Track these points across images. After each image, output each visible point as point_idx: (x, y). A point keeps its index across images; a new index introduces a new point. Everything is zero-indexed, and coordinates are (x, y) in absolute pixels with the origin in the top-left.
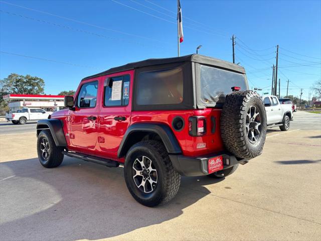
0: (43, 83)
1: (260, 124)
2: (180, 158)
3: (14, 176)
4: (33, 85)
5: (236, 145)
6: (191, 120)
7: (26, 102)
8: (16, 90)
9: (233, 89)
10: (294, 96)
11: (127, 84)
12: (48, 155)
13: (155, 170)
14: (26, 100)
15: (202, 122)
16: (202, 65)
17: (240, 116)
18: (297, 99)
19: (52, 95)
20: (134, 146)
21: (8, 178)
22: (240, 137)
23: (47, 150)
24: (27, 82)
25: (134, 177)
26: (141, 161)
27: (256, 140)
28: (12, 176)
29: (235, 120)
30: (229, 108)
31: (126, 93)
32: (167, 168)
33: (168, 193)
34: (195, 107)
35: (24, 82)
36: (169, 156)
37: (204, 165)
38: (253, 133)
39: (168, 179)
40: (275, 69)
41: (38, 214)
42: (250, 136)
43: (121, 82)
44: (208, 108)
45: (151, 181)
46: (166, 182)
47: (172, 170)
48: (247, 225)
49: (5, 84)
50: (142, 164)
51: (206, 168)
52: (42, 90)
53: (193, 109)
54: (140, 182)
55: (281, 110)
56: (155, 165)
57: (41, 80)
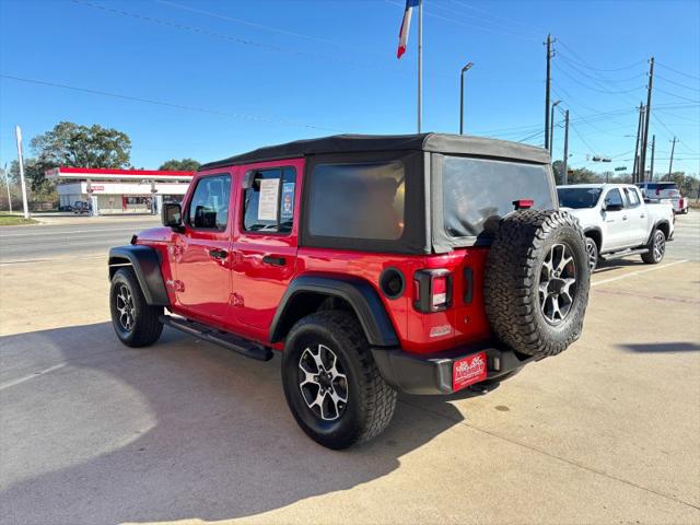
0: (128, 142)
1: (573, 281)
2: (394, 357)
3: (66, 363)
4: (106, 147)
5: (515, 330)
6: (420, 277)
7: (93, 185)
8: (72, 157)
9: (517, 204)
10: (686, 175)
11: (289, 188)
12: (131, 321)
13: (343, 376)
14: (93, 180)
15: (443, 282)
16: (446, 157)
17: (527, 271)
18: (693, 180)
19: (146, 169)
20: (302, 321)
21: (54, 368)
22: (523, 315)
23: (129, 311)
24: (95, 140)
25: (302, 384)
26: (316, 353)
27: (562, 317)
28: (61, 366)
29: (515, 278)
30: (505, 250)
31: (287, 208)
32: (367, 375)
33: (368, 426)
34: (429, 250)
35: (88, 141)
36: (372, 350)
37: (443, 374)
38: (555, 303)
39: (369, 396)
40: (645, 113)
41: (108, 456)
42: (548, 309)
43: (277, 181)
44: (456, 249)
45: (335, 398)
46: (364, 402)
47: (378, 379)
48: (530, 499)
49: (49, 144)
50: (318, 359)
51: (449, 379)
52: (125, 158)
53: (424, 255)
54: (314, 398)
55: (645, 219)
56: (343, 365)
57: (123, 136)
